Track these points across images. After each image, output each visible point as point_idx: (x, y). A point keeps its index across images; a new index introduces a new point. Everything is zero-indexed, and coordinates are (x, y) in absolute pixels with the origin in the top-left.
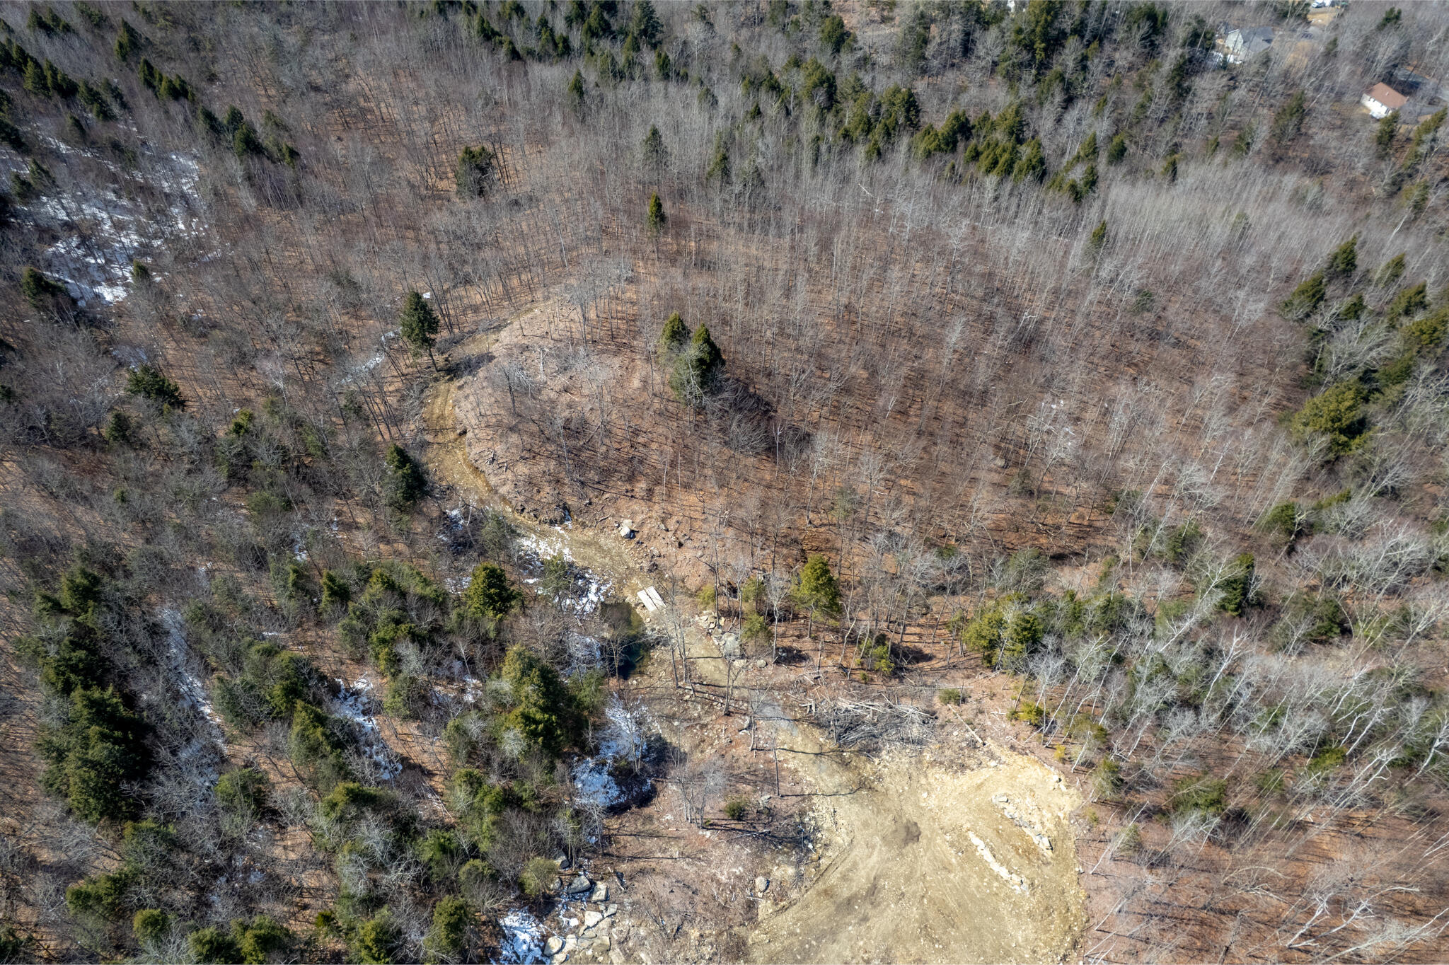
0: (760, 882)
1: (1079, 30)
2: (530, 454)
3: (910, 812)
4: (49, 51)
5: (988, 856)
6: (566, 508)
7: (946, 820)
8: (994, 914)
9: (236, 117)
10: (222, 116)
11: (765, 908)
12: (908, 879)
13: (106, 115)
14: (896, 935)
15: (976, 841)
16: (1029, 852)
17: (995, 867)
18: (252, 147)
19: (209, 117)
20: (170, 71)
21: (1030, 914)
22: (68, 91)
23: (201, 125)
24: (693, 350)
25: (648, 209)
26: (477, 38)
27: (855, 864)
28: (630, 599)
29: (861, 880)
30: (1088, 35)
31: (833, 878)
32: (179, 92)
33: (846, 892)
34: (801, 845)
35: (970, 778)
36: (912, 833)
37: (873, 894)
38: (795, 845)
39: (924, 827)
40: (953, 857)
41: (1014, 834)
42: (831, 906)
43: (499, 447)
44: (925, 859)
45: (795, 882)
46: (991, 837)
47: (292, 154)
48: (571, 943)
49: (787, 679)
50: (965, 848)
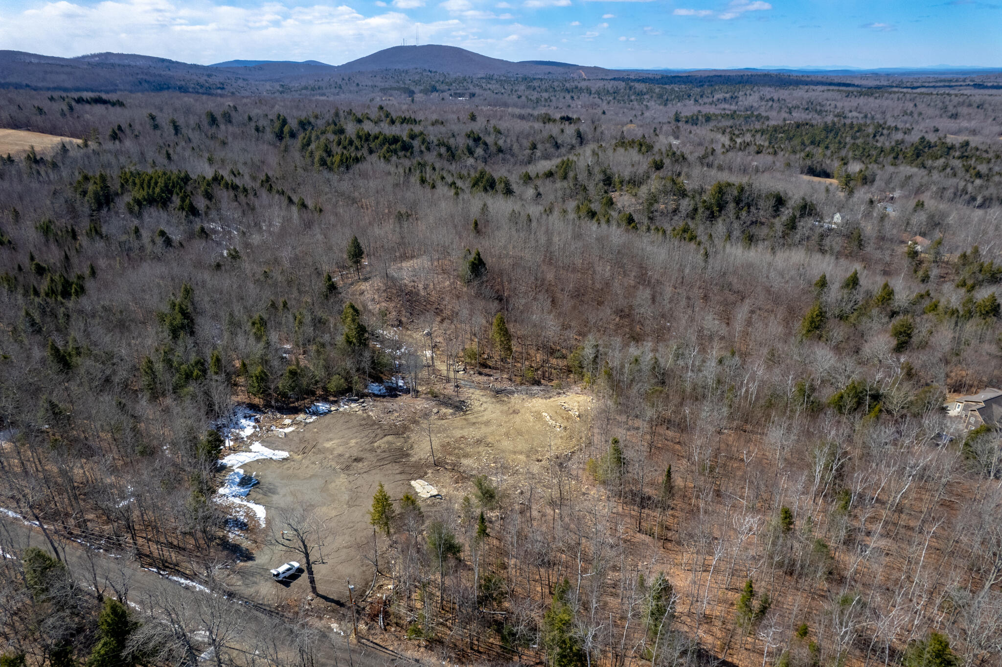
0: (435, 410)
1: (738, 201)
2: (389, 299)
3: (517, 407)
5: (548, 418)
6: (400, 321)
7: (534, 410)
8: (544, 436)
9: (301, 199)
10: (295, 198)
11: (434, 417)
12: (506, 422)
13: (246, 195)
14: (492, 433)
15: (544, 414)
16: (568, 418)
17: (552, 422)
18: (304, 206)
19: (290, 199)
20: (278, 188)
21: (561, 438)
22: (235, 187)
23: (286, 201)
25: (472, 227)
27: (483, 416)
28: (419, 353)
29: (485, 418)
30: (741, 205)
31: (470, 417)
32: (280, 192)
33: (474, 421)
34: (460, 407)
35: (552, 399)
36: (515, 412)
37: (487, 423)
38: (457, 407)
39: (522, 411)
40: (532, 419)
41: (564, 413)
42: (465, 423)
43: (376, 297)
44: (517, 419)
45: (451, 414)
46: (552, 413)
47: (321, 210)
48: (341, 409)
49: (482, 379)
50: (538, 416)
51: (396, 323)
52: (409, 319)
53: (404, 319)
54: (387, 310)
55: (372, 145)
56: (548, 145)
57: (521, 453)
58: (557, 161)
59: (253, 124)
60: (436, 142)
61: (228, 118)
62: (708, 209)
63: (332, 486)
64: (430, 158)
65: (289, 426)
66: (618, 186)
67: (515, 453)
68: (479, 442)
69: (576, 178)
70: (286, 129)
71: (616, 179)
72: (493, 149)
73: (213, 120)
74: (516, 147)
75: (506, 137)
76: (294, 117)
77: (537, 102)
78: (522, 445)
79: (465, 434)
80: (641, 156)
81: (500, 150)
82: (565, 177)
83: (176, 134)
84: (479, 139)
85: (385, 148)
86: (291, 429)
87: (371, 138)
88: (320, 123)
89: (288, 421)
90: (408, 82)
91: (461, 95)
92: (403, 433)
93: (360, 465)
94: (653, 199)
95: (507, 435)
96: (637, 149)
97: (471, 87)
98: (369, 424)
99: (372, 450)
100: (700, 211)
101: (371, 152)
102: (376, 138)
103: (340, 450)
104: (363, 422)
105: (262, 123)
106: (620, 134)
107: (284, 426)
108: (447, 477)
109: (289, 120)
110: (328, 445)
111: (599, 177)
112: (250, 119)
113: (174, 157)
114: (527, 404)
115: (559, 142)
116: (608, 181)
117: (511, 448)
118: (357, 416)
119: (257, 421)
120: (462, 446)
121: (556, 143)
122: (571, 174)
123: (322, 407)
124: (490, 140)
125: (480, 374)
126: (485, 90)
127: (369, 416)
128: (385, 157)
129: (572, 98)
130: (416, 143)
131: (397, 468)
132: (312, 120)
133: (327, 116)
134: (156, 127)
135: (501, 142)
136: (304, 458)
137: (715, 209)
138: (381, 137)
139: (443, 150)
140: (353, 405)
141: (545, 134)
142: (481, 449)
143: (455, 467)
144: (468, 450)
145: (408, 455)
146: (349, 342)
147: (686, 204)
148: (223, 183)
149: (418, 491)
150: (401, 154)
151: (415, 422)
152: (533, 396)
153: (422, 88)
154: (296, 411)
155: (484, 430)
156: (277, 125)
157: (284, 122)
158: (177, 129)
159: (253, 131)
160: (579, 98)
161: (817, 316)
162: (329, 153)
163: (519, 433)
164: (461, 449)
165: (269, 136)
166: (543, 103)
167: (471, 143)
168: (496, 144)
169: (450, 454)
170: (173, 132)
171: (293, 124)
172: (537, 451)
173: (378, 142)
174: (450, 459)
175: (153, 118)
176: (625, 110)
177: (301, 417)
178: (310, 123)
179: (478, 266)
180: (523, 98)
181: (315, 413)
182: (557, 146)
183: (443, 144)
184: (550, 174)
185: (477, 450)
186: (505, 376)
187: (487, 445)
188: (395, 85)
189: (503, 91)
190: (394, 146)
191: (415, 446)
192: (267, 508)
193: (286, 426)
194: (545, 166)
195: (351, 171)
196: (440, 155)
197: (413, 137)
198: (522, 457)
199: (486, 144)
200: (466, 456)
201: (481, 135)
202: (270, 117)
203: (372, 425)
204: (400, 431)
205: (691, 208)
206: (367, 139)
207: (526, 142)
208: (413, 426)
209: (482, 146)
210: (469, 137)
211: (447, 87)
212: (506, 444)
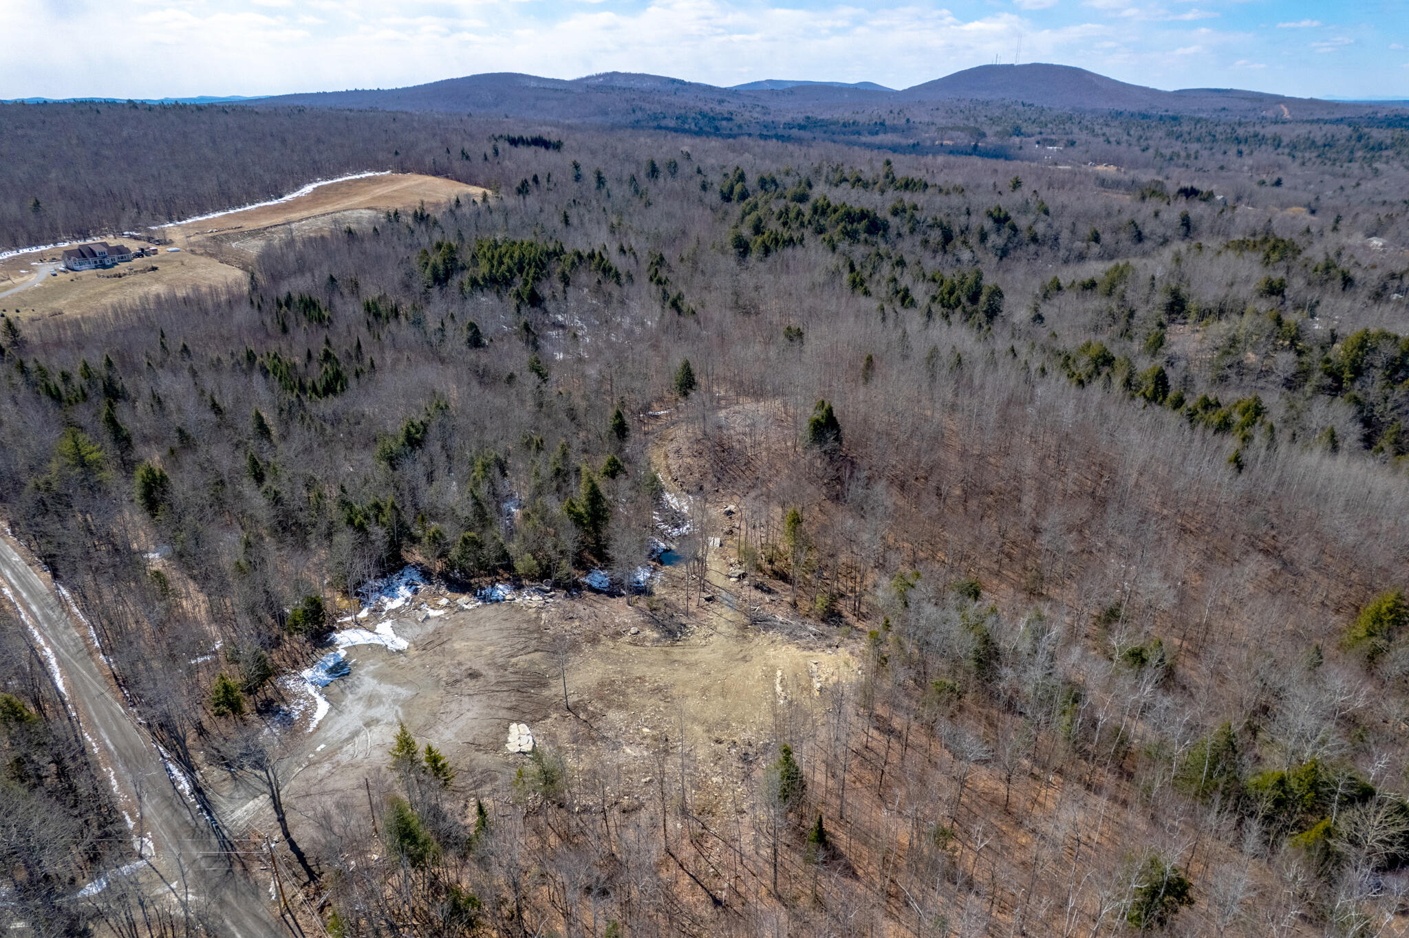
0: (633, 630)
2: (699, 454)
3: (755, 652)
4: (614, 257)
5: (778, 681)
6: (701, 488)
7: (772, 662)
8: (755, 706)
10: (673, 294)
11: (625, 638)
12: (719, 671)
13: (619, 284)
14: (686, 683)
15: (779, 673)
16: (805, 689)
17: (779, 689)
18: (676, 305)
19: (667, 292)
20: (663, 275)
21: (776, 715)
23: (658, 295)
24: (820, 414)
25: (863, 363)
26: (846, 284)
27: (695, 653)
28: (702, 539)
29: (694, 658)
31: (676, 650)
33: (678, 658)
35: (810, 653)
36: (745, 659)
37: (692, 666)
38: (670, 632)
39: (755, 660)
40: (758, 675)
41: (802, 679)
42: (662, 657)
44: (740, 670)
45: (653, 641)
46: (790, 675)
48: (518, 600)
49: (756, 595)
50: (769, 674)
51: (695, 489)
52: (714, 486)
53: (707, 486)
54: (689, 469)
55: (824, 222)
56: (1121, 236)
57: (703, 723)
58: (1112, 265)
59: (700, 179)
60: (930, 221)
61: (673, 167)
62: (1330, 374)
64: (906, 245)
65: (441, 607)
66: (1193, 315)
67: (695, 720)
68: (657, 691)
69: (1124, 298)
70: (739, 188)
71: (1192, 304)
72: (1025, 236)
73: (654, 171)
74: (1065, 234)
75: (1054, 218)
76: (755, 171)
77: (1171, 159)
78: (714, 711)
79: (649, 674)
80: (1259, 268)
81: (1034, 239)
82: (1109, 294)
83: (599, 187)
84: (1007, 218)
85: (840, 227)
86: (438, 613)
87: (829, 211)
89: (445, 602)
91: (1053, 143)
92: (564, 653)
93: (472, 683)
94: (1233, 345)
95: (705, 690)
96: (1261, 255)
97: (1075, 130)
98: (530, 630)
99: (503, 667)
100: (1316, 375)
101: (817, 232)
102: (835, 211)
103: (466, 656)
104: (524, 625)
105: (713, 177)
106: (1263, 224)
107: (435, 606)
109: (748, 175)
110: (459, 646)
111: (1161, 298)
112: (700, 171)
113: (573, 220)
114: (771, 651)
115: (1145, 231)
116: (1177, 306)
117: (695, 711)
119: (416, 592)
120: (630, 690)
121: (1140, 233)
122: (1121, 288)
123: (502, 590)
124: (1023, 222)
125: (759, 587)
126: (1096, 135)
128: (831, 243)
129: (1240, 153)
130: (896, 222)
131: (513, 700)
132: (779, 177)
133: (804, 172)
134: (578, 178)
135: (1040, 228)
136: (419, 656)
137: (1347, 375)
138: (842, 211)
139: (934, 234)
140: (536, 598)
141: (1125, 219)
142: (651, 701)
143: (591, 719)
144: (633, 698)
145: (544, 685)
147: (1285, 361)
149: (510, 739)
150: (862, 236)
151: (594, 641)
152: (793, 639)
153: (999, 129)
155: (680, 675)
156: (730, 182)
157: (741, 178)
158: (600, 180)
159: (698, 186)
160: (1250, 154)
161: (1390, 611)
163: (725, 692)
164: (624, 695)
165: (713, 198)
167: (989, 224)
168: (1031, 230)
169: (602, 698)
171: (752, 180)
172: (728, 726)
173: (834, 217)
174: (596, 706)
175: (577, 167)
176: (1327, 177)
177: (463, 600)
178: (774, 181)
179: (824, 426)
180: (1151, 151)
181: (484, 598)
182: (1139, 238)
183: (940, 226)
184: (1091, 285)
185: (643, 702)
186: (788, 599)
187: (665, 698)
189: (1125, 137)
190: (855, 226)
191: (565, 675)
192: (333, 708)
193: (438, 607)
194: (1095, 269)
195: (770, 259)
196: (925, 242)
197: (895, 212)
199: (1014, 229)
200: (622, 706)
201: (1012, 214)
202: (726, 170)
203: (532, 632)
204: (562, 649)
205: (1296, 369)
206: (824, 213)
207: (1085, 230)
208: (586, 648)
209: (1006, 231)
210: (990, 215)
211: (1038, 130)
212: (692, 704)
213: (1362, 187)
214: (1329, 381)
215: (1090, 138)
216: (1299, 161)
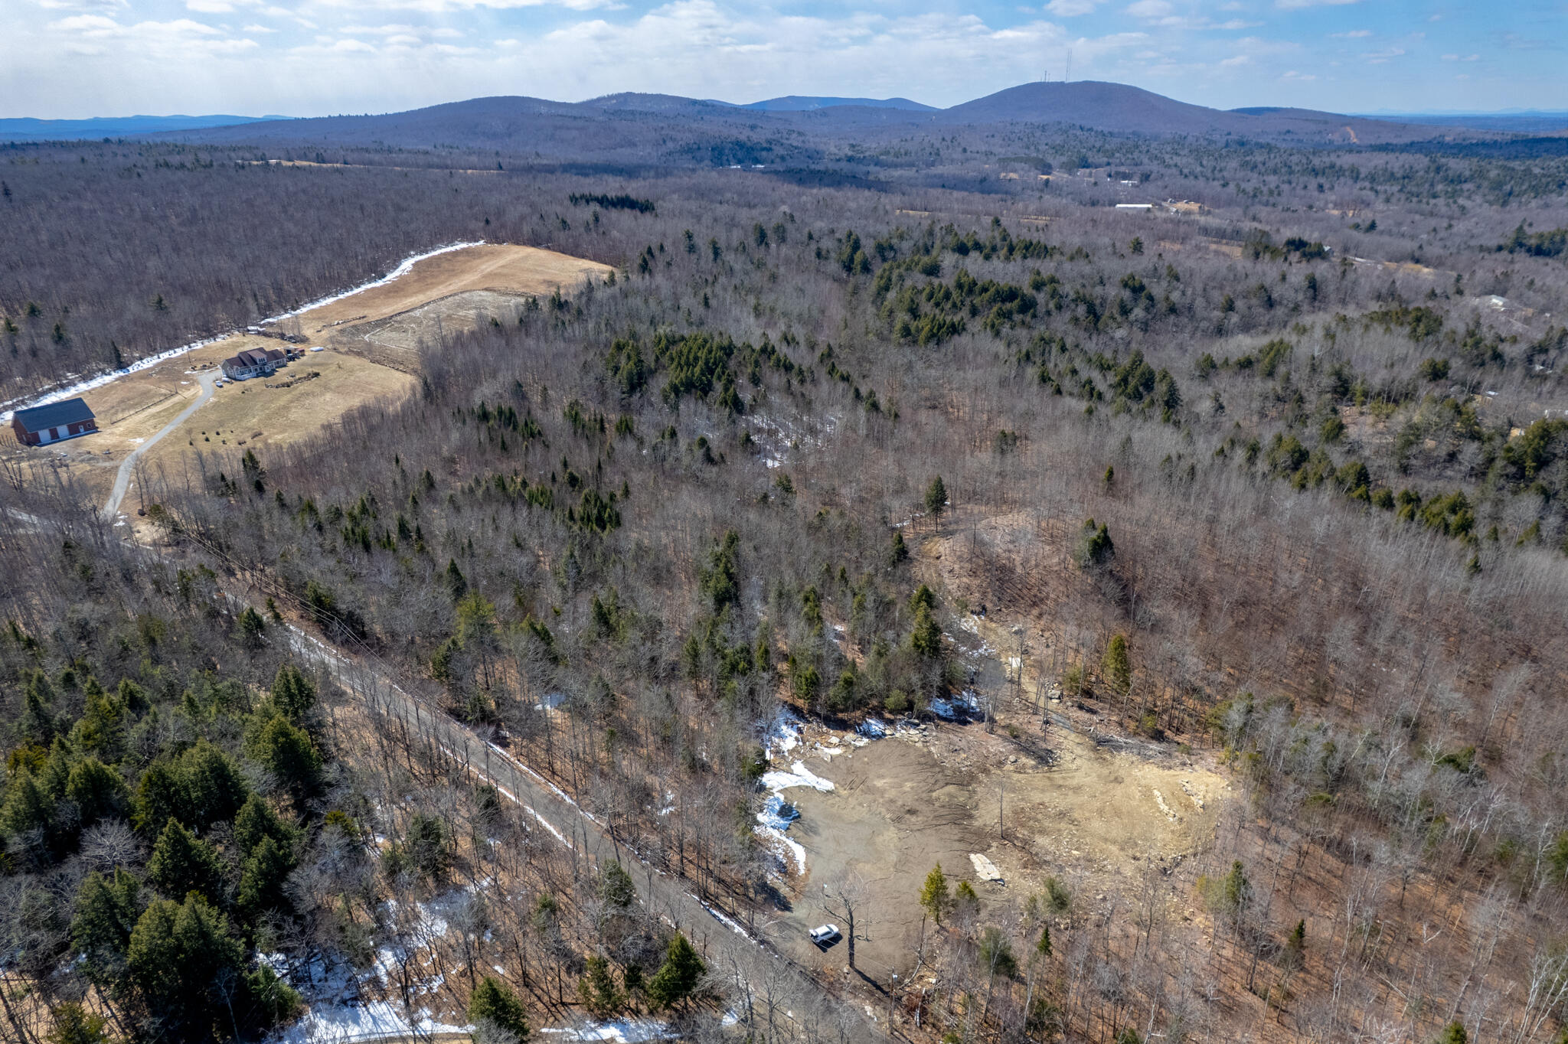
0: (1012, 758)
2: (974, 573)
3: (1122, 773)
4: (783, 350)
5: (1160, 800)
6: (984, 608)
7: (1143, 782)
8: (1150, 824)
9: (872, 394)
10: (864, 391)
11: (1009, 767)
12: (1102, 793)
13: (802, 382)
14: (1081, 806)
15: (1156, 793)
16: (1188, 806)
17: (1164, 808)
18: (875, 406)
19: (857, 391)
20: (842, 369)
21: (1173, 832)
22: (788, 368)
23: (851, 394)
24: (1094, 535)
25: (1104, 475)
26: (1036, 380)
27: (1073, 777)
28: (1003, 660)
29: (1075, 782)
31: (1056, 776)
32: (845, 378)
33: (1061, 782)
34: (1045, 758)
35: (1172, 772)
36: (1118, 780)
37: (1077, 789)
38: (1041, 758)
39: (1127, 780)
40: (1138, 795)
41: (1181, 798)
42: (1048, 783)
43: (956, 567)
44: (1119, 791)
45: (1032, 768)
46: (1167, 794)
47: (896, 416)
48: (898, 735)
49: (1084, 716)
50: (1147, 794)
51: (978, 609)
52: (995, 604)
53: (989, 605)
54: (968, 588)
55: (977, 301)
56: (1254, 301)
57: (1114, 842)
58: (1264, 341)
59: (813, 246)
60: (1072, 296)
61: (781, 233)
62: (1514, 463)
63: (879, 840)
64: (1060, 325)
65: (836, 746)
66: (1359, 398)
67: (1106, 840)
68: (1062, 815)
69: (1288, 379)
70: (858, 257)
71: (1357, 386)
72: (1162, 306)
73: (762, 238)
74: (1200, 302)
75: (1187, 285)
76: (869, 236)
77: (1255, 196)
78: (1117, 831)
79: (1046, 800)
80: (1412, 344)
81: (1173, 310)
82: (1270, 374)
83: (715, 259)
84: (1142, 288)
85: (995, 309)
86: (837, 751)
87: (977, 289)
88: (906, 246)
89: (835, 740)
90: (1043, 147)
91: (1125, 176)
92: (969, 784)
93: (913, 819)
94: (1414, 434)
95: (1101, 812)
96: (1407, 329)
97: (1146, 161)
98: (930, 764)
99: (930, 802)
100: (1499, 464)
101: (974, 312)
102: (985, 290)
103: (892, 794)
104: (922, 760)
105: (827, 244)
106: (1387, 285)
107: (829, 745)
108: (1014, 857)
109: (863, 242)
110: (879, 783)
111: (1327, 381)
112: (810, 237)
113: (713, 302)
114: (1136, 772)
115: (1275, 296)
116: (1343, 389)
117: (1102, 832)
118: (917, 749)
119: (800, 731)
120: (1040, 816)
121: (1270, 298)
122: (1282, 369)
123: (876, 726)
124: (1157, 290)
125: (1081, 707)
126: (1169, 166)
127: (930, 752)
128: (993, 326)
129: (1321, 187)
130: (1041, 298)
131: (955, 832)
132: (894, 241)
133: (916, 234)
134: (692, 249)
135: (1175, 296)
136: (851, 795)
137: (1529, 464)
138: (992, 290)
139: (1081, 310)
140: (912, 732)
141: (1253, 282)
142: (1063, 825)
143: (1025, 846)
144: (1047, 823)
145: (971, 817)
146: (917, 646)
147: (1471, 452)
148: (774, 357)
149: (977, 868)
150: (1017, 317)
151: (986, 771)
152: (1146, 758)
153: (1064, 159)
154: (843, 726)
155: (1072, 799)
156: (847, 250)
157: (856, 246)
158: (716, 252)
159: (813, 254)
160: (1332, 188)
162: (914, 312)
163: (1118, 813)
164: (1037, 820)
165: (833, 267)
166: (1265, 198)
167: (1127, 294)
168: (1167, 299)
169: (1023, 826)
170: (712, 256)
171: (868, 247)
172: (1136, 844)
173: (986, 296)
174: (1022, 833)
175: (689, 236)
176: (1417, 217)
177: (850, 736)
178: (891, 248)
179: (1102, 547)
180: (1232, 186)
181: (866, 734)
182: (1270, 303)
183: (1084, 300)
184: (1246, 364)
185: (1058, 826)
186: (1114, 718)
187: (1072, 822)
188: (1022, 153)
189: (1199, 169)
190: (1008, 305)
191: (981, 805)
192: (808, 850)
193: (833, 746)
194: (1244, 344)
195: (943, 350)
196: (1076, 320)
197: (1038, 286)
198: (1114, 849)
199: (1151, 298)
200: (1043, 832)
201: (1145, 281)
202: (838, 235)
203: (932, 766)
204: (965, 780)
205: (1480, 459)
206: (970, 291)
207: (1218, 297)
208: (982, 776)
209: (1143, 302)
210: (1125, 285)
211: (1105, 160)
212: (1097, 825)
213: (1455, 230)
214: (1512, 470)
215: (1163, 170)
216: (1382, 197)
